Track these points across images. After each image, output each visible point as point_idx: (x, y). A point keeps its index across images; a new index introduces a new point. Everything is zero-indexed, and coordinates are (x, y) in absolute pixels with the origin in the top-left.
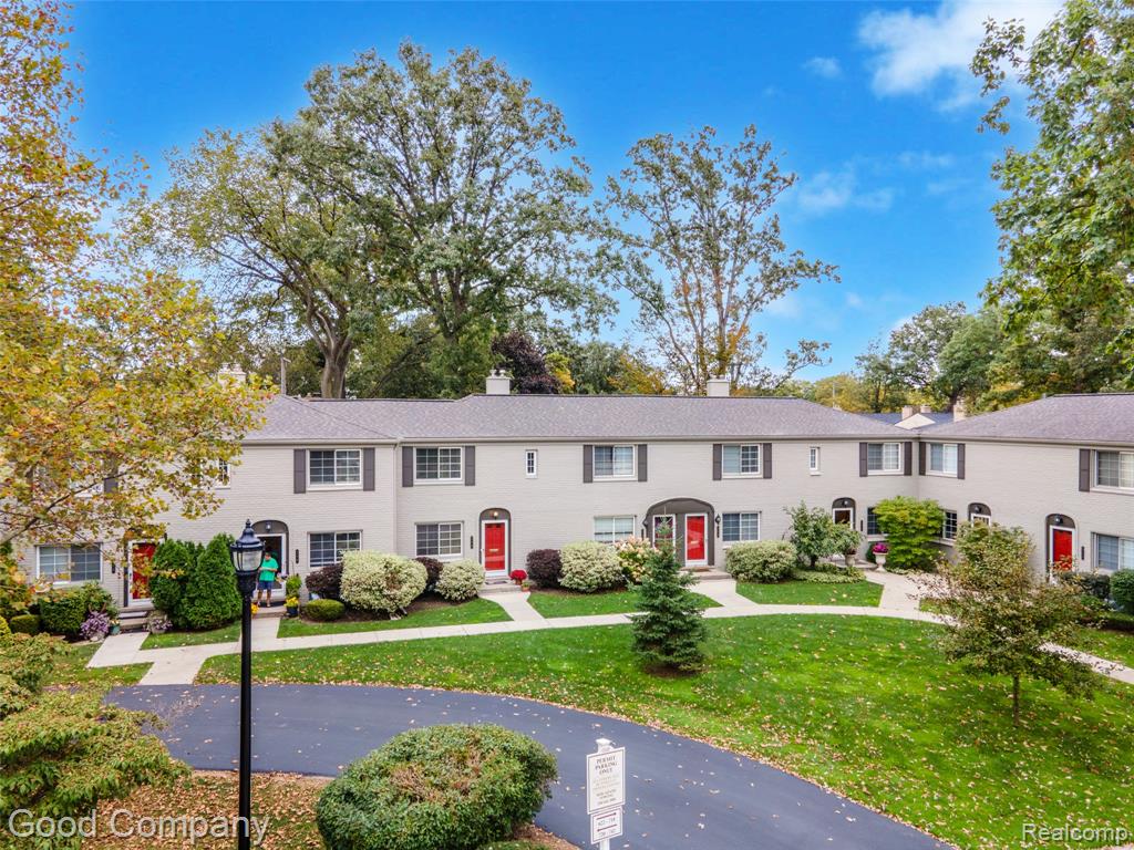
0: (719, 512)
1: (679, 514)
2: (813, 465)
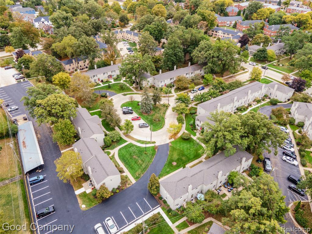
0: (112, 75)
1: (110, 76)
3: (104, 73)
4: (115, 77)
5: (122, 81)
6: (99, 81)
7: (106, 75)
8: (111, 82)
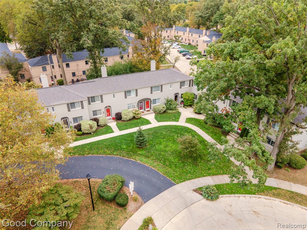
0: (152, 100)
1: (144, 101)
2: (171, 88)
3: (127, 93)
4: (160, 105)
5: (182, 123)
6: (109, 115)
7: (133, 99)
8: (148, 122)
